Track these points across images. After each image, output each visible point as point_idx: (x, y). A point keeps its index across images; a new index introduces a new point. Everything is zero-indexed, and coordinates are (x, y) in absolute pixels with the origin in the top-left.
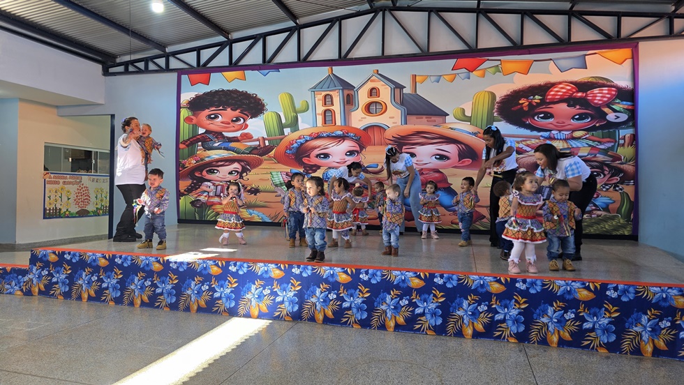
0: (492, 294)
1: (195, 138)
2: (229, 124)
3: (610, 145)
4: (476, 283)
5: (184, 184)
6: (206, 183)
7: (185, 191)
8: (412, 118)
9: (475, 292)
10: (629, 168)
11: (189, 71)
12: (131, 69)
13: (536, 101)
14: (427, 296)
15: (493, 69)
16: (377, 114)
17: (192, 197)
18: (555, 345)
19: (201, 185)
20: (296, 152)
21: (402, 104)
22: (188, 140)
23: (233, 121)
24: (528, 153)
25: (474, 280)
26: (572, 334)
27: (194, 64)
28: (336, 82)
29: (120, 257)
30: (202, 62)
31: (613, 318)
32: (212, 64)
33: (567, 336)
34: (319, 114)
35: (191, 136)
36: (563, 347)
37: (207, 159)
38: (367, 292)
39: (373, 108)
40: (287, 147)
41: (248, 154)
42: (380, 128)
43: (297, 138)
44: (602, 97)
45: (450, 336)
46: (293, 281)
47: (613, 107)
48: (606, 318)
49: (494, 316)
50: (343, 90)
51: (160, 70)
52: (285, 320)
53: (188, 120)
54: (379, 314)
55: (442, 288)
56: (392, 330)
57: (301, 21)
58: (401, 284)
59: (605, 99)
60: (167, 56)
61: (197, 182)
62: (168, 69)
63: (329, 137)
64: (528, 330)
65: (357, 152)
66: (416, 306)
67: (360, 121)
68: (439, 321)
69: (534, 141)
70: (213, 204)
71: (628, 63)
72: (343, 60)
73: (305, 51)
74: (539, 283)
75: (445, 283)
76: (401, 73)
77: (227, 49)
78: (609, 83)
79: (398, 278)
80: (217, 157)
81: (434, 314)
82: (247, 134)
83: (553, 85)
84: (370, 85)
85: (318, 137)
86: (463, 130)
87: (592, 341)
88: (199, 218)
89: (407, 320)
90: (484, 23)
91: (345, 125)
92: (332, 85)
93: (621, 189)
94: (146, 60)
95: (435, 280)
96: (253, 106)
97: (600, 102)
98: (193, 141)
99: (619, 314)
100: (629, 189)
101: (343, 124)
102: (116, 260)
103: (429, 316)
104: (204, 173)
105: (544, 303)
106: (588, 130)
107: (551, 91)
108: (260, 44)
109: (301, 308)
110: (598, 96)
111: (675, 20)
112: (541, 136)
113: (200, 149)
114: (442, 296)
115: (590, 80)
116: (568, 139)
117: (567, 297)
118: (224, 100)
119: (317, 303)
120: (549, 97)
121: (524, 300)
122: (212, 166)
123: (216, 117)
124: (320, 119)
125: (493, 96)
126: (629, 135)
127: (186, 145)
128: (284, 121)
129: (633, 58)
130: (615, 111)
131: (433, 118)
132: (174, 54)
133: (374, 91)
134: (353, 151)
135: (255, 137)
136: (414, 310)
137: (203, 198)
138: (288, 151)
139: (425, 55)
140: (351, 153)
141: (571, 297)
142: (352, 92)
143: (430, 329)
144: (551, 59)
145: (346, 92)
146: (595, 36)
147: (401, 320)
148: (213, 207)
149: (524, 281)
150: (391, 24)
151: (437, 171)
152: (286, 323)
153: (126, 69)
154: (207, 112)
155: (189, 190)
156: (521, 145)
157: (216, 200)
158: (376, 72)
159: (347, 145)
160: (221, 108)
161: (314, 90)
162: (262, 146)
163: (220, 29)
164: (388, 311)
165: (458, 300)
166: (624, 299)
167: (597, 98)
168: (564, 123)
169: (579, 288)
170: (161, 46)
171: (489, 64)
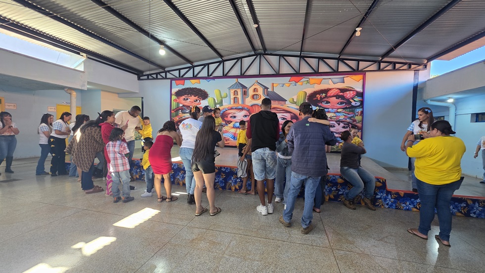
3: (352, 115)
10: (359, 125)
11: (175, 79)
12: (150, 77)
13: (323, 96)
15: (306, 82)
16: (257, 99)
22: (175, 109)
23: (194, 101)
27: (178, 76)
28: (240, 85)
30: (181, 75)
32: (185, 76)
34: (232, 99)
37: (183, 117)
39: (255, 97)
42: (258, 105)
47: (354, 99)
50: (242, 89)
51: (163, 78)
53: (175, 100)
57: (224, 58)
60: (166, 72)
62: (166, 78)
63: (236, 109)
65: (248, 115)
67: (249, 102)
71: (362, 81)
72: (243, 76)
73: (226, 72)
76: (267, 82)
77: (192, 69)
78: (353, 89)
83: (330, 89)
84: (254, 87)
86: (293, 107)
90: (303, 62)
92: (238, 86)
94: (157, 74)
96: (203, 95)
97: (349, 97)
98: (177, 110)
106: (344, 109)
107: (330, 92)
108: (206, 68)
110: (348, 95)
111: (382, 64)
115: (346, 88)
116: (336, 113)
118: (191, 92)
120: (329, 94)
123: (187, 99)
124: (232, 101)
125: (306, 93)
126: (360, 111)
127: (174, 112)
128: (216, 102)
129: (363, 79)
131: (281, 102)
132: (169, 71)
133: (256, 90)
134: (246, 115)
139: (278, 75)
142: (246, 90)
144: (330, 79)
145: (244, 90)
146: (348, 69)
150: (264, 62)
153: (148, 77)
154: (183, 97)
158: (256, 81)
159: (244, 112)
160: (189, 95)
161: (230, 88)
163: (188, 61)
168: (334, 106)
170: (163, 68)
171: (304, 79)
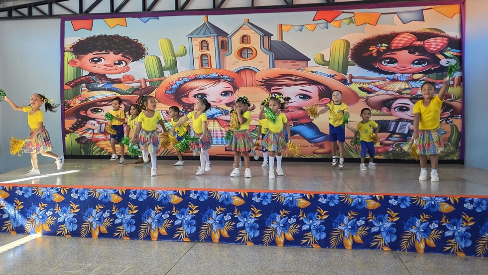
0: (368, 210)
1: (79, 80)
2: (112, 67)
4: (355, 201)
5: (70, 123)
6: (91, 121)
7: (70, 128)
8: (279, 63)
9: (354, 209)
11: (73, 17)
12: (14, 14)
13: (383, 48)
14: (312, 214)
15: (348, 20)
16: (248, 58)
17: (77, 134)
18: (422, 251)
19: (86, 123)
20: (176, 92)
21: (270, 50)
22: (73, 81)
23: (115, 64)
24: (376, 93)
25: (353, 199)
26: (436, 241)
27: (77, 10)
28: (211, 30)
29: (21, 189)
31: (470, 226)
32: (94, 11)
33: (432, 243)
34: (196, 58)
35: (75, 78)
36: (428, 253)
37: (91, 100)
38: (259, 212)
39: (245, 53)
40: (167, 88)
41: (130, 94)
42: (252, 71)
43: (176, 79)
44: (436, 45)
45: (333, 248)
46: (191, 206)
47: (445, 53)
48: (463, 227)
49: (371, 229)
50: (217, 36)
51: (44, 16)
52: (183, 241)
53: (72, 62)
54: (270, 232)
55: (325, 207)
56: (281, 245)
58: (290, 205)
59: (439, 47)
60: (50, 3)
61: (83, 120)
62: (51, 15)
63: (205, 78)
64: (399, 239)
65: (231, 92)
66: (303, 223)
67: (233, 64)
68: (324, 236)
69: (381, 82)
70: (98, 140)
71: (457, 16)
72: (217, 9)
73: (182, 2)
74: (408, 199)
75: (328, 202)
76: (268, 22)
78: (442, 34)
79: (286, 199)
80: (100, 97)
81: (318, 230)
82: (129, 76)
83: (397, 35)
84: (241, 33)
85: (196, 79)
86: (323, 73)
87: (452, 246)
88: (85, 153)
89: (294, 236)
91: (220, 68)
92: (207, 32)
93: (451, 122)
94: (30, 7)
95: (320, 200)
96: (135, 51)
97: (435, 50)
98: (76, 83)
99: (474, 223)
100: (457, 122)
101: (218, 67)
102: (17, 192)
103: (314, 232)
104: (89, 112)
105: (413, 216)
106: (425, 73)
107: (396, 40)
109: (198, 230)
110: (433, 44)
112: (387, 78)
113: (85, 90)
114: (326, 214)
115: (427, 31)
116: (409, 81)
117: (432, 210)
118: (107, 44)
119: (214, 225)
120: (394, 45)
121: (396, 214)
122: (96, 106)
123: (99, 60)
124: (197, 62)
125: (348, 43)
126: (457, 77)
127: (70, 87)
128: (163, 64)
129: (461, 13)
130: (446, 57)
131: (297, 63)
132: (57, 1)
133: (245, 38)
134: (228, 91)
135: (137, 79)
136: (301, 227)
137: (88, 135)
138: (168, 92)
139: (289, 7)
140: (226, 93)
141: (435, 210)
142: (226, 39)
143: (315, 243)
144: (395, 13)
145: (221, 39)
147: (289, 236)
148: (97, 144)
149: (396, 198)
151: (301, 109)
152: (185, 244)
153: (10, 15)
154: (90, 56)
155: (75, 128)
156: (371, 86)
157: (101, 136)
158: (247, 21)
159: (223, 86)
160: (104, 52)
161: (191, 36)
162: (143, 87)
164: (278, 228)
165: (339, 217)
166: (479, 210)
167: (433, 46)
168: (406, 67)
169: (441, 202)
171: (344, 16)
